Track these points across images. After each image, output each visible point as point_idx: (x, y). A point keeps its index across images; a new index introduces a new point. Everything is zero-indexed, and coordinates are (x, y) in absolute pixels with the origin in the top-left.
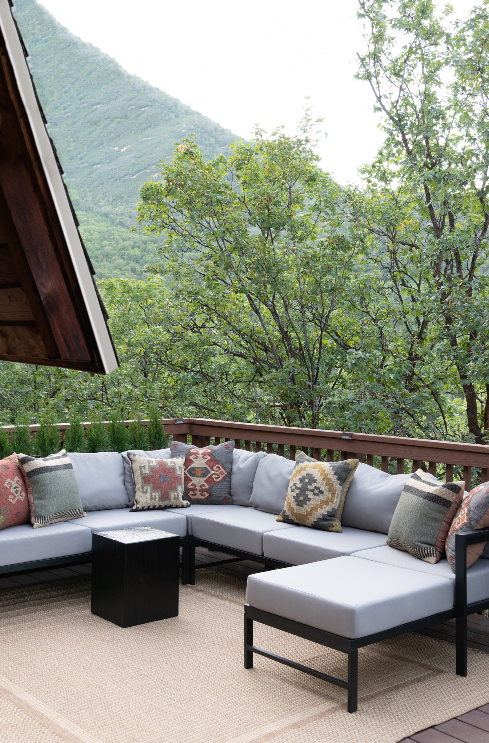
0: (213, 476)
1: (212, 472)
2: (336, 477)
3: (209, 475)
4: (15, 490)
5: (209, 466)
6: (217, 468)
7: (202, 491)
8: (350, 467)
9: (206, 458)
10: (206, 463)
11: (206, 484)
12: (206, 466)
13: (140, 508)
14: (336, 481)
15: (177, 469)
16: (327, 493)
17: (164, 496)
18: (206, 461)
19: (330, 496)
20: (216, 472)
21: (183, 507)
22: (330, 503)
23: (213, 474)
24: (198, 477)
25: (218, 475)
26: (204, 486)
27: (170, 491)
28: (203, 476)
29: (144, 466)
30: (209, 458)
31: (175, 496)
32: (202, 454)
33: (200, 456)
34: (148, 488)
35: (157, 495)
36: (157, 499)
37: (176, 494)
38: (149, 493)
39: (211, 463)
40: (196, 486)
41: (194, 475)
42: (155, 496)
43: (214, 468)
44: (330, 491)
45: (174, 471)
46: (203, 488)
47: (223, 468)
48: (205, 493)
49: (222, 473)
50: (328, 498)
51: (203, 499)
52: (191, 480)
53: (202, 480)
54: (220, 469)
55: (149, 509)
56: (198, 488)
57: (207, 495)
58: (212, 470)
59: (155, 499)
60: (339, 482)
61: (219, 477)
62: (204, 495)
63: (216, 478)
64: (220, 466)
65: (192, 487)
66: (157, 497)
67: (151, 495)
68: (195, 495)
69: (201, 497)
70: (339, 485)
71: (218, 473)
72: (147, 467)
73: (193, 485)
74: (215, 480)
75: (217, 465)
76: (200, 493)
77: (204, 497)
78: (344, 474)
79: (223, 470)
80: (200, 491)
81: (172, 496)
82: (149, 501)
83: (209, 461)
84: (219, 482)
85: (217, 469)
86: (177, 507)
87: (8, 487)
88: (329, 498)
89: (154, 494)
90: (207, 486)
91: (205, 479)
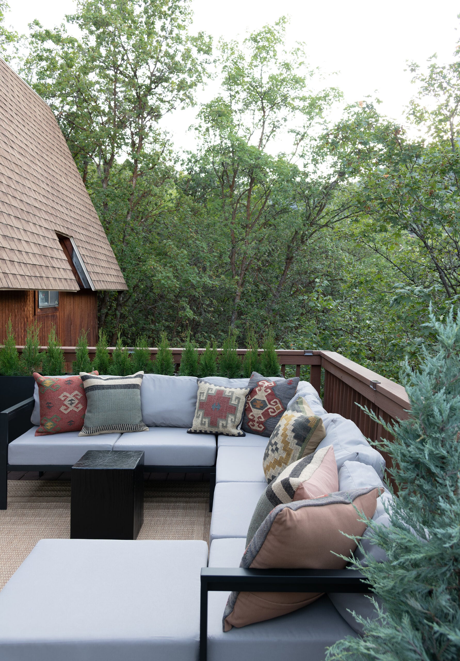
0: (269, 410)
1: (269, 406)
2: (293, 434)
3: (266, 408)
4: (70, 402)
5: (268, 400)
6: (274, 402)
7: (260, 423)
8: (309, 425)
9: (267, 392)
10: (266, 396)
11: (262, 417)
12: (265, 399)
13: (193, 431)
14: (292, 439)
15: (234, 398)
16: (282, 451)
17: (213, 423)
18: (266, 394)
19: (284, 455)
20: (272, 407)
21: (233, 436)
22: (283, 464)
23: (270, 408)
24: (257, 408)
25: (274, 409)
26: (261, 418)
27: (218, 419)
28: (261, 408)
29: (203, 393)
30: (270, 391)
31: (223, 424)
32: (266, 387)
33: (263, 389)
34: (201, 413)
35: (207, 421)
36: (207, 425)
37: (224, 423)
38: (200, 419)
39: (270, 397)
40: (254, 417)
41: (254, 407)
42: (205, 422)
43: (272, 403)
44: (285, 449)
45: (228, 400)
46: (260, 420)
47: (281, 403)
48: (261, 425)
49: (278, 408)
50: (281, 458)
51: (259, 431)
52: (251, 411)
53: (260, 412)
54: (277, 404)
55: (200, 433)
56: (256, 420)
57: (263, 427)
58: (270, 404)
59: (204, 424)
60: (296, 441)
61: (275, 412)
62: (261, 427)
63: (272, 412)
64: (278, 401)
65: (251, 418)
66: (207, 423)
67: (202, 421)
68: (254, 425)
69: (259, 429)
70: (297, 444)
71: (274, 407)
72: (205, 394)
73: (252, 415)
74: (271, 414)
75: (275, 400)
76: (257, 424)
77: (261, 429)
78: (302, 433)
79: (280, 406)
80: (257, 423)
81: (221, 424)
82: (200, 426)
83: (269, 394)
84: (274, 416)
85: (274, 404)
86: (227, 435)
87: (63, 399)
88: (283, 458)
89: (204, 420)
90: (263, 419)
91: (262, 411)
